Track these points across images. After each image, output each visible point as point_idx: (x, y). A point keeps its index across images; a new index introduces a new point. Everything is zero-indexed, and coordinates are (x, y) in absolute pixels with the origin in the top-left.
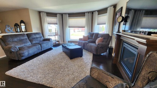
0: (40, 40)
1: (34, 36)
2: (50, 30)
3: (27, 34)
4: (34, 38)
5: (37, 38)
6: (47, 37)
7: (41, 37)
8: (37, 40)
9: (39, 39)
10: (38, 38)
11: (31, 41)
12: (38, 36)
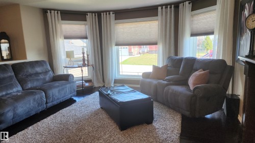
0: (44, 79)
1: (30, 71)
3: (13, 66)
4: (31, 75)
5: (37, 74)
6: (62, 71)
7: (46, 72)
8: (37, 80)
9: (41, 77)
10: (40, 73)
11: (22, 82)
12: (39, 69)
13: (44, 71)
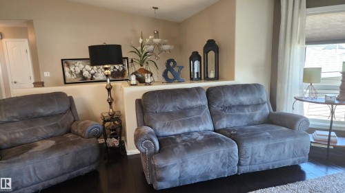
0: (251, 117)
1: (230, 99)
2: (310, 75)
4: (230, 107)
5: (241, 106)
6: (287, 107)
7: (258, 105)
8: (239, 117)
9: (247, 112)
10: (247, 106)
11: (215, 116)
12: (244, 99)
13: (255, 102)
